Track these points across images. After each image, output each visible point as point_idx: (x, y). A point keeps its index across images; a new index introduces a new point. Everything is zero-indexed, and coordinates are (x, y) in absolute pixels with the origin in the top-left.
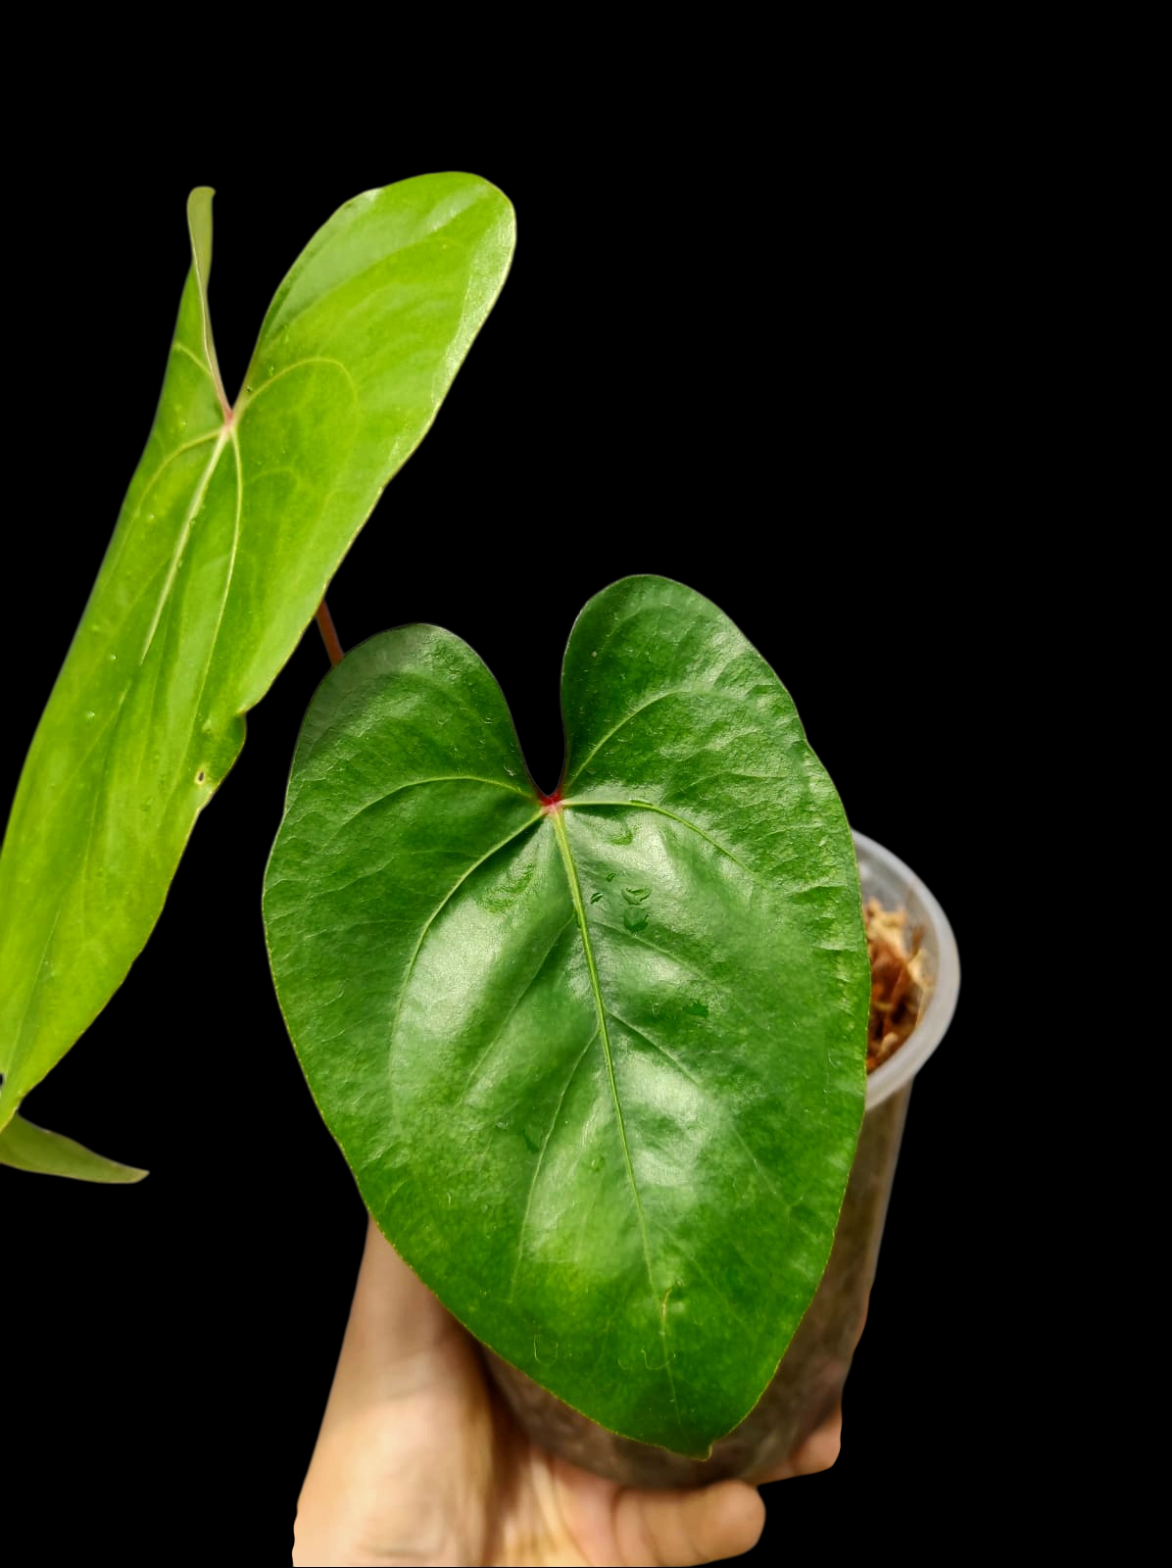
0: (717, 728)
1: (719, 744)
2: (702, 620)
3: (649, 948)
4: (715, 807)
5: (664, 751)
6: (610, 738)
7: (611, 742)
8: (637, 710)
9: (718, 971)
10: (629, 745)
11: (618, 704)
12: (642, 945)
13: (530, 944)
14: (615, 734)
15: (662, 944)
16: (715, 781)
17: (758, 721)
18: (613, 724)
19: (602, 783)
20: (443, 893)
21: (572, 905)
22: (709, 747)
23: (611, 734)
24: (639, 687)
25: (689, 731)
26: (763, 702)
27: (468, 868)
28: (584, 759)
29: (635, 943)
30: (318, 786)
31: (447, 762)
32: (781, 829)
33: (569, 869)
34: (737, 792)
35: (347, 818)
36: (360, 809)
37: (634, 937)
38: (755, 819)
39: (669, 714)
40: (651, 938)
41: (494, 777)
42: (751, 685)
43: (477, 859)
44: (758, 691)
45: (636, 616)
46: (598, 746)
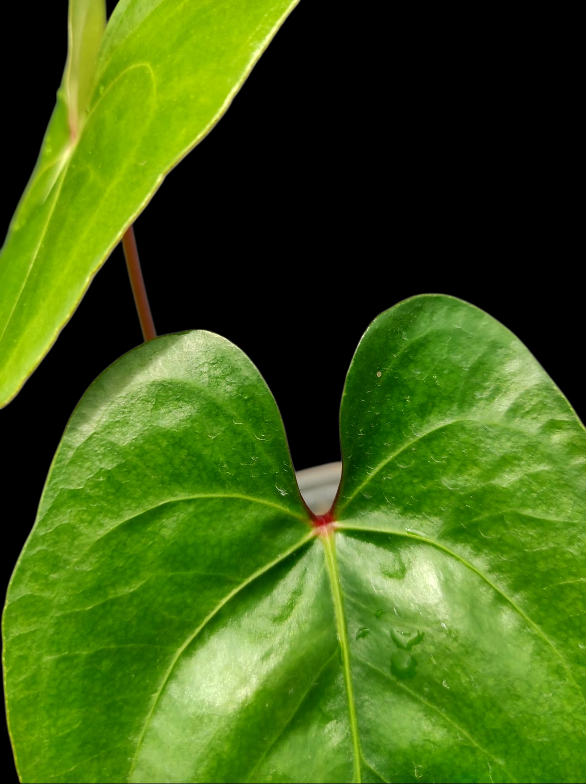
0: (506, 462)
1: (507, 480)
2: (494, 346)
3: (415, 700)
4: (496, 546)
5: (447, 482)
6: (389, 463)
7: (390, 467)
8: (420, 435)
10: (409, 472)
11: (400, 426)
12: (409, 695)
13: (286, 684)
14: (396, 458)
15: (431, 698)
16: (500, 519)
17: (549, 458)
18: (393, 448)
19: (377, 507)
20: (200, 617)
21: (336, 643)
22: (496, 482)
23: (391, 457)
24: (424, 411)
25: (475, 463)
26: (558, 438)
27: (229, 591)
28: (360, 482)
29: (399, 692)
30: (75, 495)
32: (570, 581)
33: (336, 599)
34: (525, 535)
35: (102, 533)
36: (120, 522)
37: (401, 685)
38: (542, 566)
39: (455, 442)
40: (419, 690)
41: (264, 495)
42: (545, 418)
43: (239, 583)
44: (553, 426)
45: (426, 337)
46: (376, 470)
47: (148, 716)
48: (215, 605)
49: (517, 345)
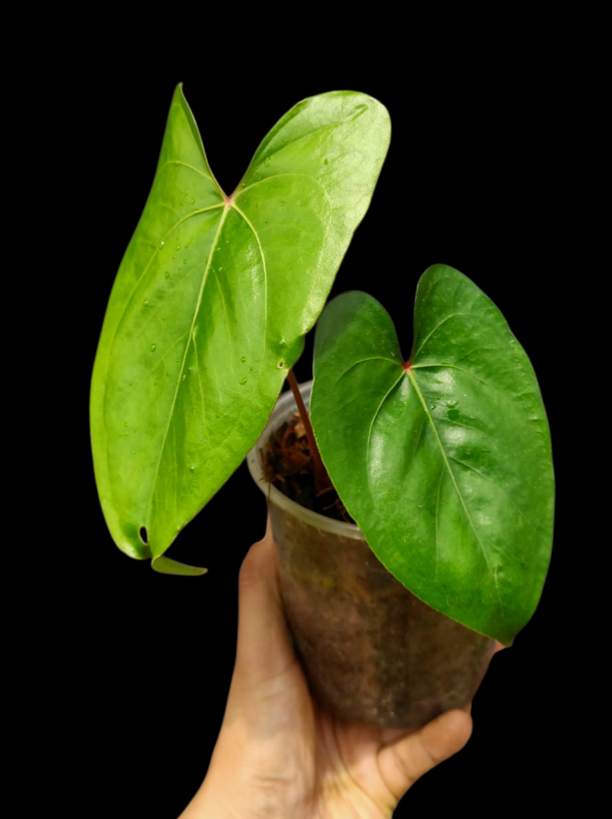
0: (475, 328)
1: (476, 335)
2: (461, 282)
3: (460, 426)
4: (475, 363)
5: (453, 341)
6: (430, 337)
7: (431, 338)
8: (440, 323)
9: (491, 433)
10: (438, 339)
11: (433, 321)
12: (458, 425)
13: (414, 428)
14: (432, 334)
15: (467, 424)
16: (476, 352)
17: (489, 325)
18: (431, 331)
19: (427, 357)
20: (376, 409)
21: (425, 412)
22: (472, 337)
23: (430, 335)
24: (440, 313)
25: (463, 331)
26: (491, 316)
27: (383, 397)
28: (419, 347)
29: (454, 425)
30: (325, 364)
31: (371, 352)
32: (506, 370)
33: (420, 395)
34: (487, 357)
35: (338, 378)
36: (343, 373)
37: (454, 422)
38: (494, 367)
39: (453, 324)
40: (462, 422)
41: (387, 357)
42: (485, 309)
43: (385, 394)
44: (489, 312)
45: (437, 283)
46: (425, 341)
47: (368, 450)
48: (380, 403)
49: (468, 281)
